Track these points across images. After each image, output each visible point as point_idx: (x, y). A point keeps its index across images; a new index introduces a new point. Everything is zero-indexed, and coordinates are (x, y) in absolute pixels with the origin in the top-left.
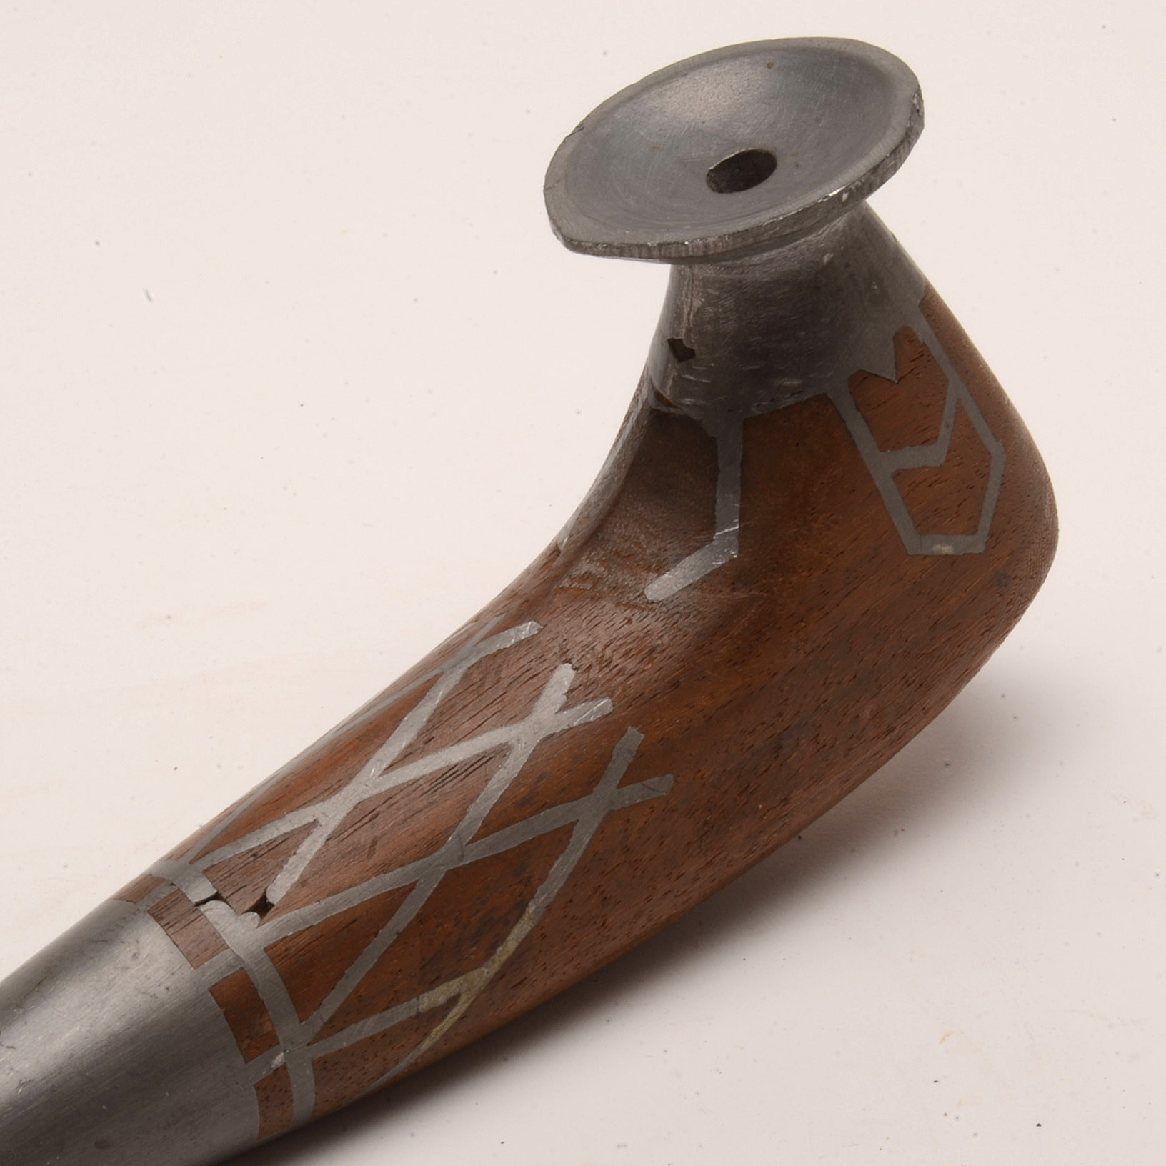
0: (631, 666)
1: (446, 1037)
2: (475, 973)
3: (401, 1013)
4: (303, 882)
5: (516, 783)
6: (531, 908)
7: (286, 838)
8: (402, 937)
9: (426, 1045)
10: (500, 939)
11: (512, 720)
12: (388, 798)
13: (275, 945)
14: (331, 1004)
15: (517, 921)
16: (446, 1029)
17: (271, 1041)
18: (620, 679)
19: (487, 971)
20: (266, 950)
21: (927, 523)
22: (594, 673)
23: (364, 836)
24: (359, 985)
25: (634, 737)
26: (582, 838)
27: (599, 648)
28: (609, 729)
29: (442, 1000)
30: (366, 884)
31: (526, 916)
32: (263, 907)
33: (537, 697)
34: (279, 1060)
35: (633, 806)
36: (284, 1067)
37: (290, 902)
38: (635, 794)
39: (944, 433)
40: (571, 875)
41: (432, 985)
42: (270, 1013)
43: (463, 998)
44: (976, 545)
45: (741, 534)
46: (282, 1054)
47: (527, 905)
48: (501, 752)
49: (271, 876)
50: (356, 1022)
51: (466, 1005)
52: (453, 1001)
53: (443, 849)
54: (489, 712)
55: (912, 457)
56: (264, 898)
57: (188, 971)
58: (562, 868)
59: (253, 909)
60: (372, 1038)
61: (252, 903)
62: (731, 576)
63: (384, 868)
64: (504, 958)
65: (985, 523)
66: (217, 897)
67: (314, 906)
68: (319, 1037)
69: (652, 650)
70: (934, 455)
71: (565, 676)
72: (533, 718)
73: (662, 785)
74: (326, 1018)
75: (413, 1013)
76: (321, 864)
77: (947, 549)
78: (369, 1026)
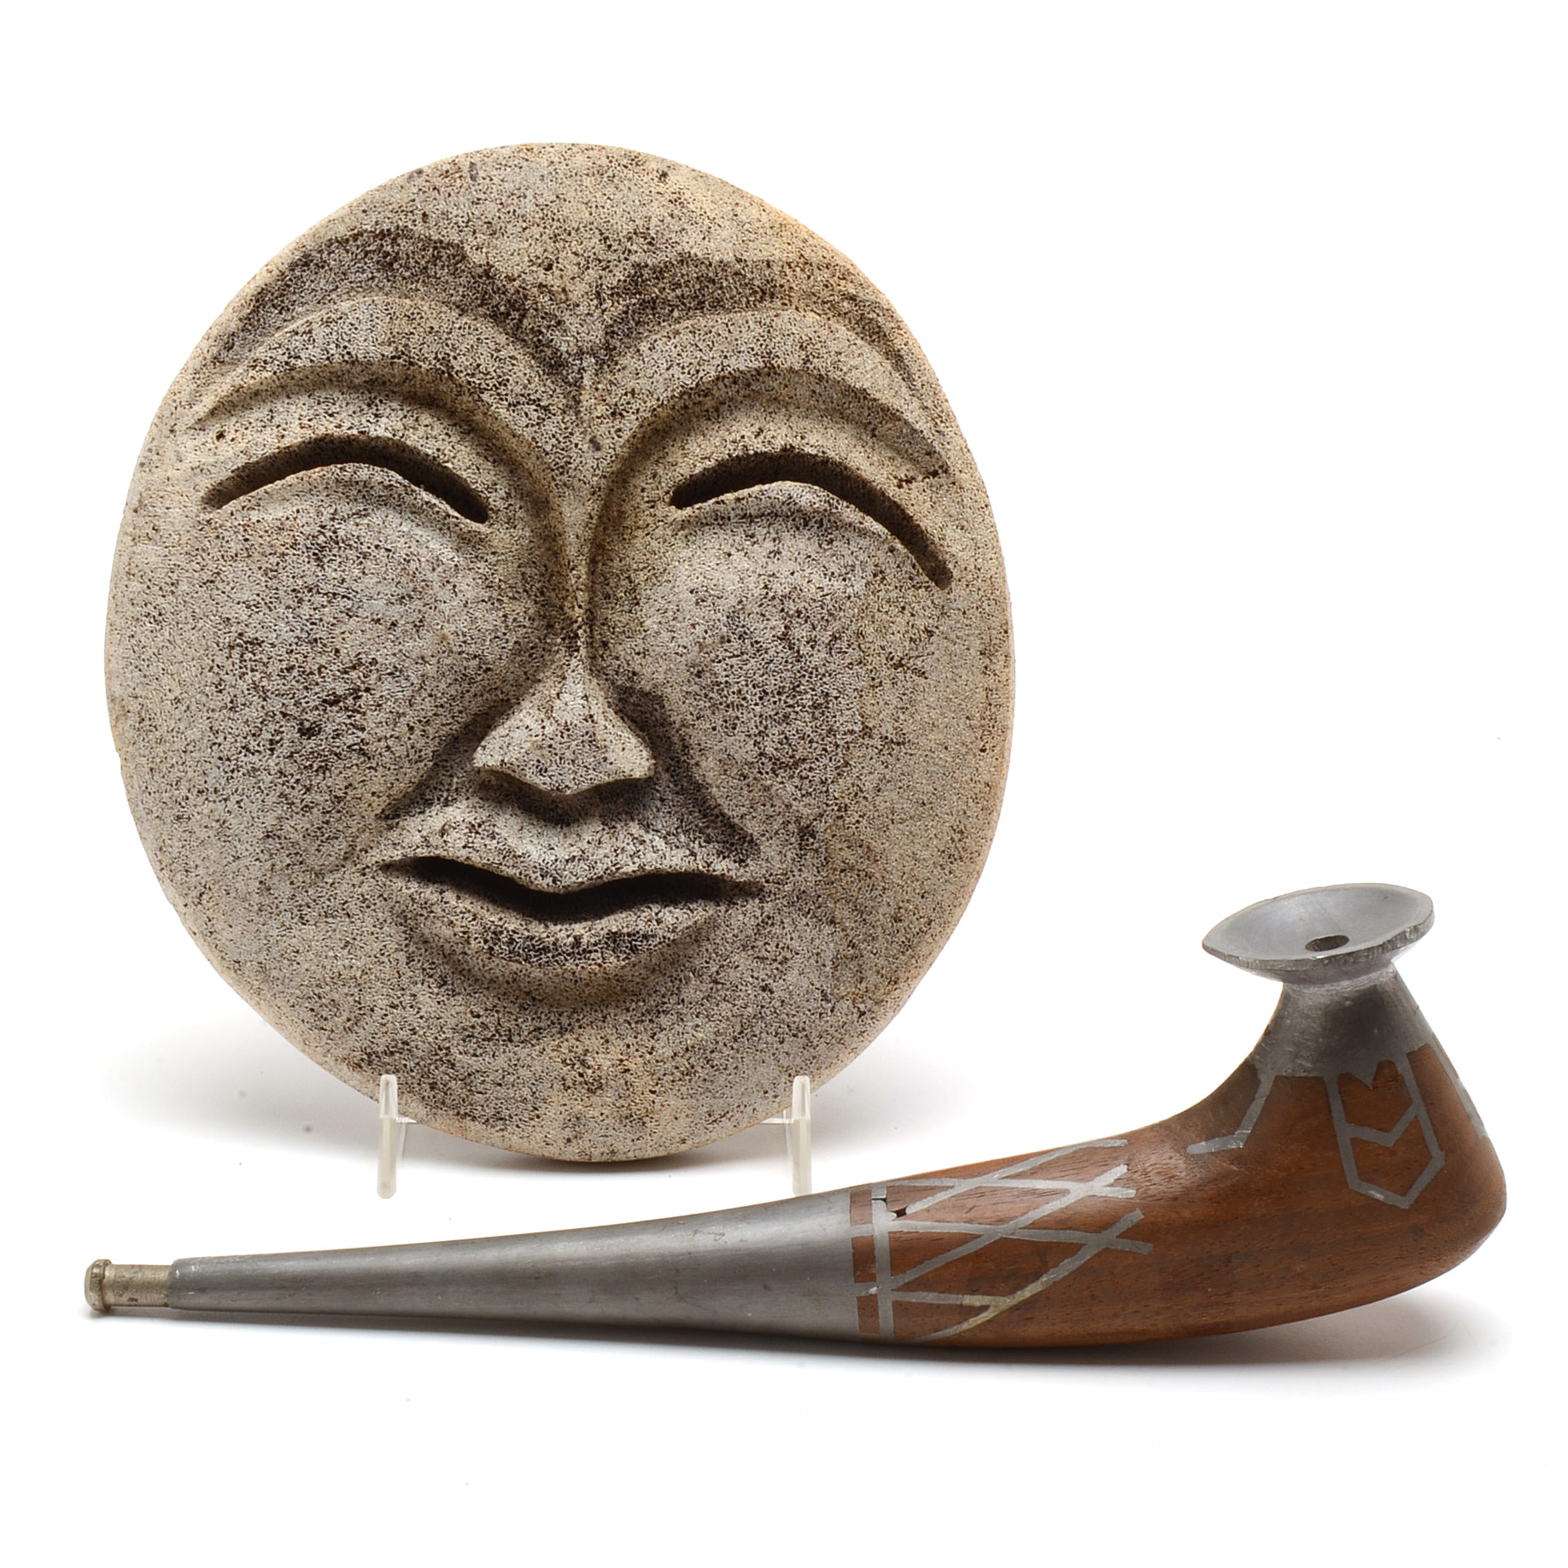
0: (1157, 1179)
1: (980, 1327)
2: (1002, 1299)
3: (952, 1299)
4: (928, 1210)
5: (1062, 1210)
6: (1044, 1279)
7: (932, 1188)
8: (964, 1259)
9: (965, 1326)
10: (1021, 1287)
11: (1080, 1180)
12: (994, 1190)
13: (895, 1233)
14: (911, 1275)
15: (1033, 1282)
16: (979, 1322)
17: (872, 1278)
18: (1148, 1184)
19: (1008, 1302)
20: (890, 1233)
21: (1366, 1176)
22: (1135, 1176)
23: (970, 1203)
24: (930, 1272)
25: (1138, 1215)
26: (1085, 1256)
27: (1147, 1165)
28: (1128, 1206)
29: (978, 1304)
30: (957, 1224)
31: (1039, 1282)
32: (901, 1213)
33: (1099, 1175)
34: (873, 1290)
35: (1122, 1251)
36: (875, 1295)
37: (914, 1216)
38: (1126, 1245)
39: (1399, 1128)
40: (1074, 1272)
41: (973, 1292)
42: (877, 1264)
43: (991, 1309)
44: (1404, 1203)
45: (1249, 1137)
46: (875, 1288)
47: (1041, 1276)
48: (1065, 1192)
49: (915, 1201)
50: (924, 1291)
51: (992, 1315)
52: (984, 1308)
53: (1006, 1225)
54: (1071, 1172)
55: (1368, 1134)
56: (905, 1209)
57: (847, 1226)
58: (1068, 1266)
59: (895, 1212)
60: (931, 1305)
61: (897, 1209)
62: (1236, 1157)
63: (970, 1221)
64: (1021, 1299)
65: (1415, 1192)
66: (884, 1200)
67: (928, 1223)
68: (899, 1289)
69: (1172, 1177)
70: (1389, 1139)
71: (1121, 1170)
72: (1091, 1183)
73: (1145, 1248)
74: (906, 1281)
75: (959, 1303)
76: (941, 1206)
77: (1379, 1196)
78: (930, 1297)
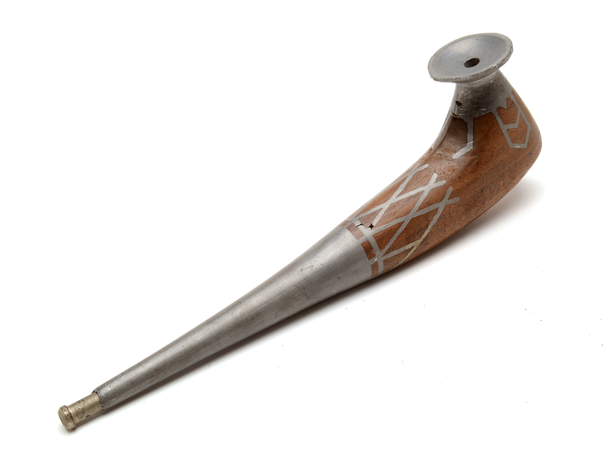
0: (450, 173)
1: (411, 256)
2: (418, 241)
3: (402, 250)
4: (380, 221)
5: (426, 199)
6: (429, 227)
7: (376, 212)
8: (402, 233)
9: (407, 257)
10: (423, 234)
11: (424, 185)
12: (398, 203)
13: (374, 235)
14: (387, 247)
15: (426, 230)
16: (411, 253)
17: (374, 256)
18: (448, 176)
19: (420, 241)
20: (373, 236)
21: (514, 141)
22: (441, 175)
23: (393, 211)
24: (393, 243)
25: (451, 189)
26: (440, 211)
27: (443, 169)
28: (446, 187)
29: (410, 247)
30: (394, 221)
31: (428, 229)
32: (371, 226)
33: (429, 180)
34: (376, 260)
35: (451, 204)
36: (377, 261)
37: (377, 225)
38: (451, 201)
39: (518, 120)
40: (438, 219)
41: (408, 243)
42: (374, 249)
43: (415, 247)
44: (525, 146)
45: (473, 144)
46: (376, 259)
47: (428, 226)
48: (422, 192)
49: (373, 220)
50: (392, 251)
51: (415, 249)
52: (413, 247)
53: (410, 214)
54: (419, 184)
55: (511, 126)
56: (372, 225)
57: (356, 240)
58: (436, 218)
59: (369, 227)
60: (396, 255)
61: (369, 226)
62: (472, 153)
63: (398, 218)
64: (424, 238)
65: (527, 141)
66: (361, 224)
67: (383, 226)
68: (384, 255)
69: (454, 170)
70: (515, 126)
71: (435, 176)
72: (429, 184)
73: (457, 199)
74: (386, 251)
75: (404, 250)
76: (384, 217)
77: (519, 147)
78: (395, 253)
